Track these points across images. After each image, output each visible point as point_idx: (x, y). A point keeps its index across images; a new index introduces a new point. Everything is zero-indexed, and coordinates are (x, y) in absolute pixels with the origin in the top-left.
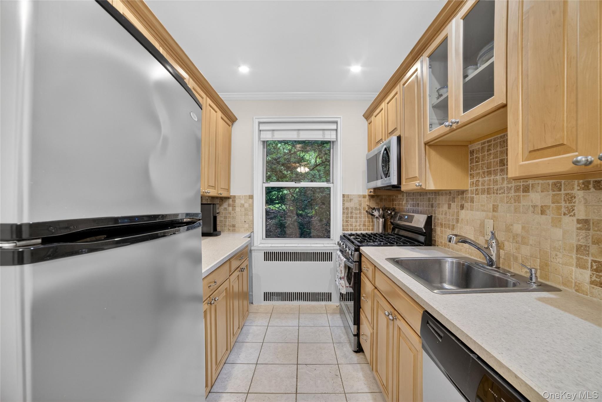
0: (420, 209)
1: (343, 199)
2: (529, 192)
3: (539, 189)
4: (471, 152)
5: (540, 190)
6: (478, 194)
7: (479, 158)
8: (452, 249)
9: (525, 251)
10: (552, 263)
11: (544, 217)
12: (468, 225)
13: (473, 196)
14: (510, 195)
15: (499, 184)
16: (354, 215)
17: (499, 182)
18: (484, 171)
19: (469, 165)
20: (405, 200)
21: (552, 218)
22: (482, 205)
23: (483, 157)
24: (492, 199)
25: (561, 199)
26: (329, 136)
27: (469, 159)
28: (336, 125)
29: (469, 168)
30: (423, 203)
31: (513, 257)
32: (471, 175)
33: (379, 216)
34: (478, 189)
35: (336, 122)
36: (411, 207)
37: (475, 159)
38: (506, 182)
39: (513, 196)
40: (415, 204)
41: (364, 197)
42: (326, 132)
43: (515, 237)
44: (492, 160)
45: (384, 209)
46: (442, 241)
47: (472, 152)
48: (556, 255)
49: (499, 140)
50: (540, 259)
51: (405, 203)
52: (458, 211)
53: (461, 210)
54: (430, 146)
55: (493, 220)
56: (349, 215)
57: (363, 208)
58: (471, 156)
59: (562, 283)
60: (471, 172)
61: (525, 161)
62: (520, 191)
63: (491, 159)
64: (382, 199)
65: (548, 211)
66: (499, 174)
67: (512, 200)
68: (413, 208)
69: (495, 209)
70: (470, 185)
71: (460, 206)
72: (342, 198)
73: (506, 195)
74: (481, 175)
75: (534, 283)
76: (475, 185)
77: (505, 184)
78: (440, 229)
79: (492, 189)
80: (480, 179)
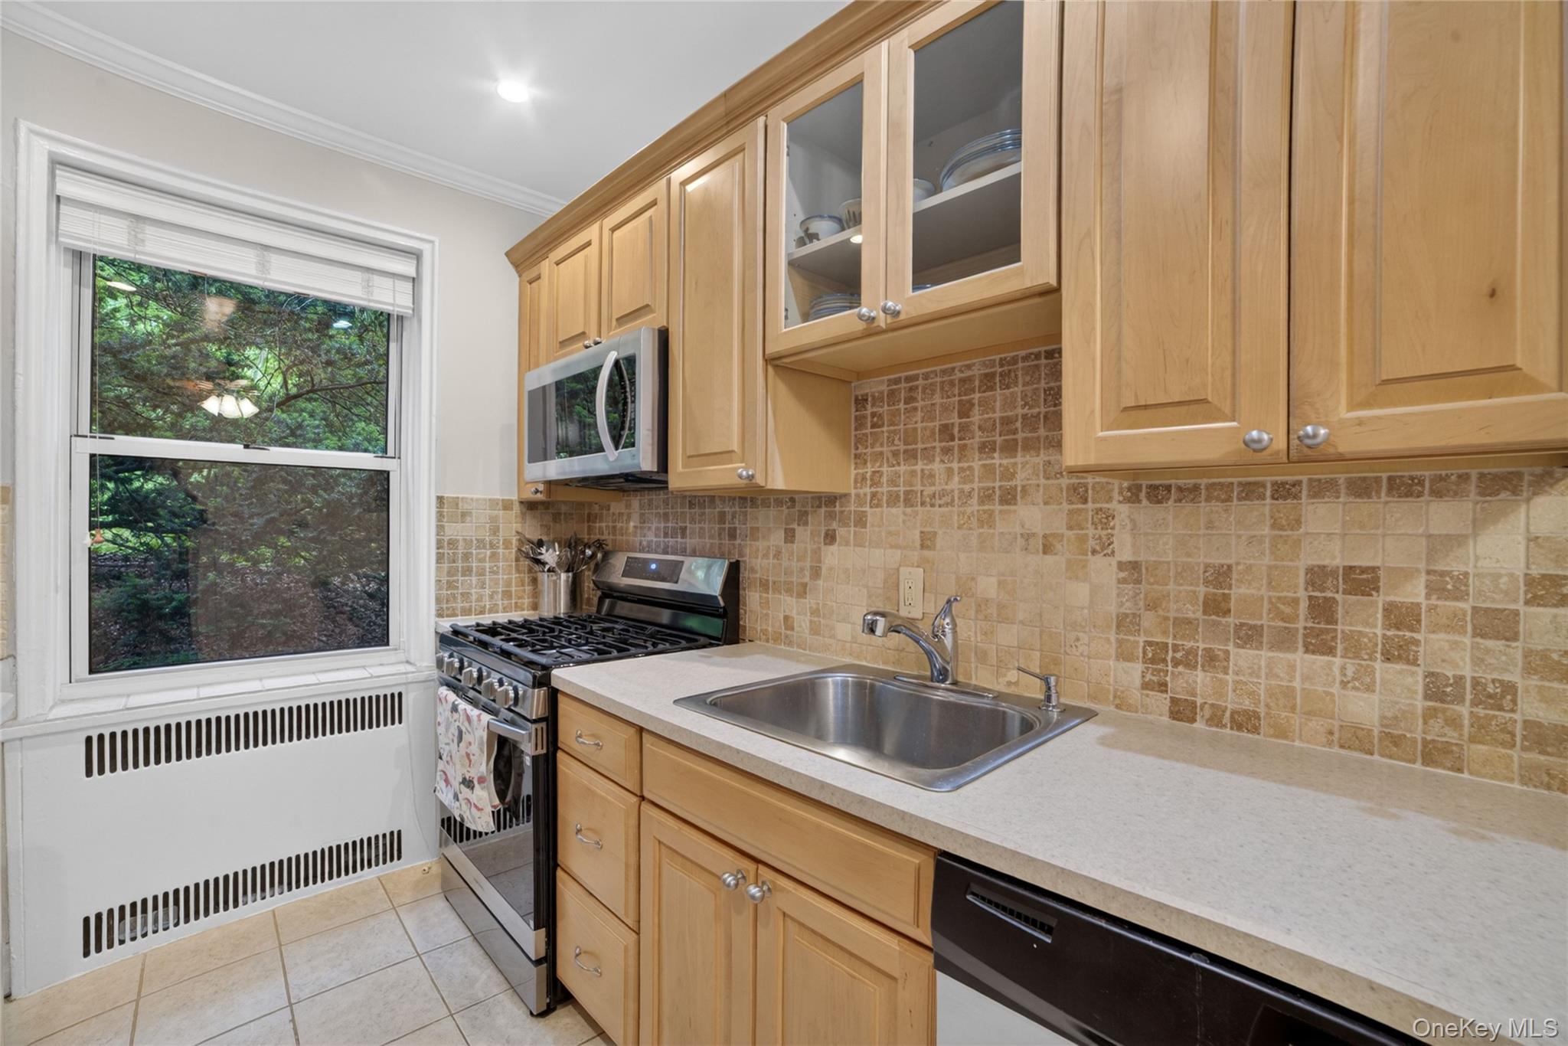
0: (690, 542)
1: (438, 512)
2: (1015, 504)
3: (1039, 497)
4: (857, 399)
5: (1040, 500)
6: (878, 506)
7: (880, 416)
8: (799, 646)
9: (1007, 636)
10: (1067, 657)
11: (1049, 558)
12: (848, 583)
13: (864, 509)
14: (969, 510)
15: (937, 484)
16: (474, 565)
17: (937, 475)
18: (898, 450)
19: (853, 433)
20: (636, 517)
21: (1069, 561)
22: (890, 533)
23: (895, 414)
24: (919, 517)
25: (1087, 520)
26: (388, 297)
27: (853, 416)
28: (415, 266)
29: (853, 438)
30: (702, 525)
31: (976, 653)
32: (856, 456)
33: (559, 564)
34: (877, 492)
35: (417, 256)
36: (656, 536)
37: (869, 417)
38: (956, 479)
39: (975, 513)
40: (674, 528)
41: (507, 505)
42: (377, 279)
43: (983, 607)
44: (919, 425)
45: (573, 544)
46: (764, 627)
47: (861, 402)
48: (1078, 639)
49: (938, 379)
50: (1041, 650)
51: (635, 527)
52: (819, 548)
53: (825, 544)
54: (776, 367)
55: (922, 570)
56: (460, 564)
57: (504, 540)
58: (857, 411)
59: (1089, 695)
60: (857, 449)
61: (1108, 430)
62: (994, 500)
63: (916, 423)
64: (560, 514)
65: (1059, 546)
66: (938, 459)
67: (974, 521)
68: (666, 540)
69: (927, 541)
70: (856, 482)
71: (823, 535)
72: (434, 510)
73: (955, 509)
74: (888, 459)
75: (1053, 707)
76: (868, 482)
77: (955, 484)
78: (760, 596)
79: (919, 494)
80: (885, 469)
